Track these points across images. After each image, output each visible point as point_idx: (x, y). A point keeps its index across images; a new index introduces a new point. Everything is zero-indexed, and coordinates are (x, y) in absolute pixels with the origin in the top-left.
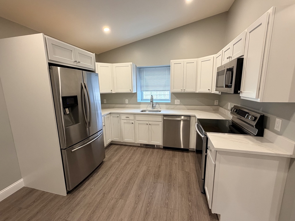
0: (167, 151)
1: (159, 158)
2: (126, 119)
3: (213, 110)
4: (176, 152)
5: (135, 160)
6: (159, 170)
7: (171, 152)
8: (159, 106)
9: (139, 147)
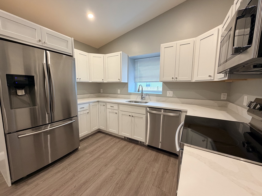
0: (150, 151)
1: (137, 158)
2: (111, 108)
3: (218, 106)
4: (160, 154)
5: (109, 155)
6: (126, 177)
7: (154, 153)
8: (149, 98)
9: (122, 139)
